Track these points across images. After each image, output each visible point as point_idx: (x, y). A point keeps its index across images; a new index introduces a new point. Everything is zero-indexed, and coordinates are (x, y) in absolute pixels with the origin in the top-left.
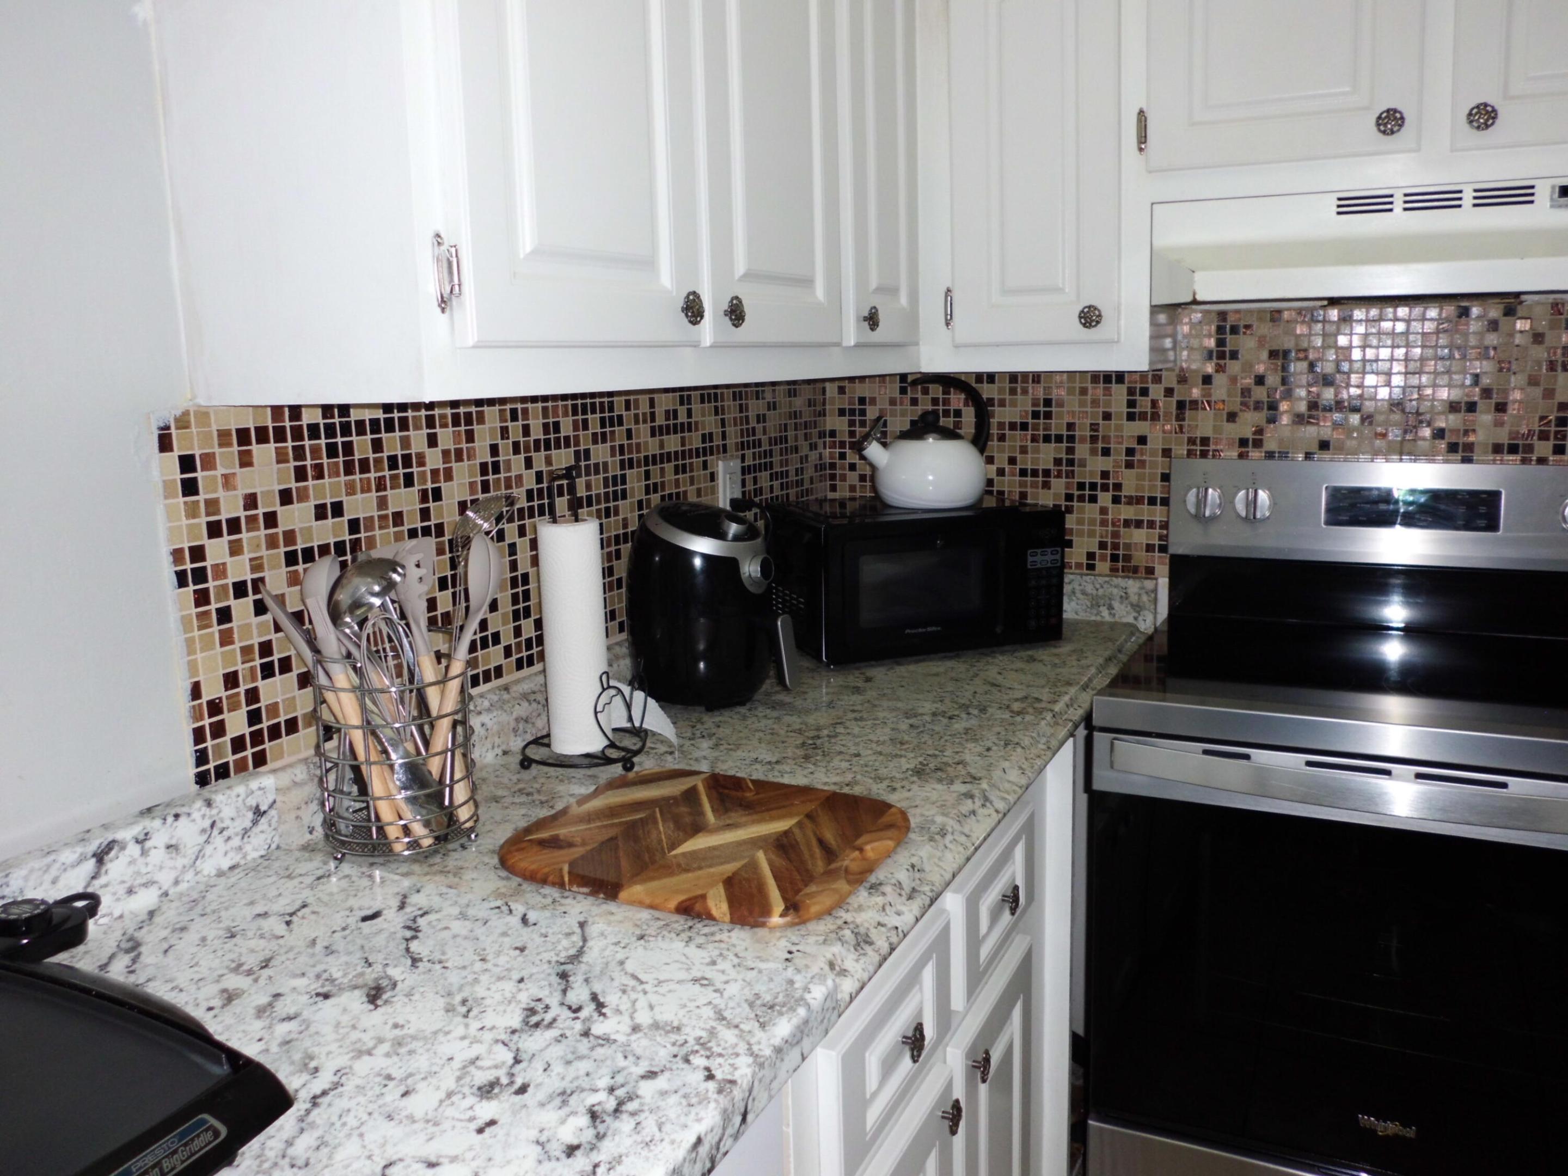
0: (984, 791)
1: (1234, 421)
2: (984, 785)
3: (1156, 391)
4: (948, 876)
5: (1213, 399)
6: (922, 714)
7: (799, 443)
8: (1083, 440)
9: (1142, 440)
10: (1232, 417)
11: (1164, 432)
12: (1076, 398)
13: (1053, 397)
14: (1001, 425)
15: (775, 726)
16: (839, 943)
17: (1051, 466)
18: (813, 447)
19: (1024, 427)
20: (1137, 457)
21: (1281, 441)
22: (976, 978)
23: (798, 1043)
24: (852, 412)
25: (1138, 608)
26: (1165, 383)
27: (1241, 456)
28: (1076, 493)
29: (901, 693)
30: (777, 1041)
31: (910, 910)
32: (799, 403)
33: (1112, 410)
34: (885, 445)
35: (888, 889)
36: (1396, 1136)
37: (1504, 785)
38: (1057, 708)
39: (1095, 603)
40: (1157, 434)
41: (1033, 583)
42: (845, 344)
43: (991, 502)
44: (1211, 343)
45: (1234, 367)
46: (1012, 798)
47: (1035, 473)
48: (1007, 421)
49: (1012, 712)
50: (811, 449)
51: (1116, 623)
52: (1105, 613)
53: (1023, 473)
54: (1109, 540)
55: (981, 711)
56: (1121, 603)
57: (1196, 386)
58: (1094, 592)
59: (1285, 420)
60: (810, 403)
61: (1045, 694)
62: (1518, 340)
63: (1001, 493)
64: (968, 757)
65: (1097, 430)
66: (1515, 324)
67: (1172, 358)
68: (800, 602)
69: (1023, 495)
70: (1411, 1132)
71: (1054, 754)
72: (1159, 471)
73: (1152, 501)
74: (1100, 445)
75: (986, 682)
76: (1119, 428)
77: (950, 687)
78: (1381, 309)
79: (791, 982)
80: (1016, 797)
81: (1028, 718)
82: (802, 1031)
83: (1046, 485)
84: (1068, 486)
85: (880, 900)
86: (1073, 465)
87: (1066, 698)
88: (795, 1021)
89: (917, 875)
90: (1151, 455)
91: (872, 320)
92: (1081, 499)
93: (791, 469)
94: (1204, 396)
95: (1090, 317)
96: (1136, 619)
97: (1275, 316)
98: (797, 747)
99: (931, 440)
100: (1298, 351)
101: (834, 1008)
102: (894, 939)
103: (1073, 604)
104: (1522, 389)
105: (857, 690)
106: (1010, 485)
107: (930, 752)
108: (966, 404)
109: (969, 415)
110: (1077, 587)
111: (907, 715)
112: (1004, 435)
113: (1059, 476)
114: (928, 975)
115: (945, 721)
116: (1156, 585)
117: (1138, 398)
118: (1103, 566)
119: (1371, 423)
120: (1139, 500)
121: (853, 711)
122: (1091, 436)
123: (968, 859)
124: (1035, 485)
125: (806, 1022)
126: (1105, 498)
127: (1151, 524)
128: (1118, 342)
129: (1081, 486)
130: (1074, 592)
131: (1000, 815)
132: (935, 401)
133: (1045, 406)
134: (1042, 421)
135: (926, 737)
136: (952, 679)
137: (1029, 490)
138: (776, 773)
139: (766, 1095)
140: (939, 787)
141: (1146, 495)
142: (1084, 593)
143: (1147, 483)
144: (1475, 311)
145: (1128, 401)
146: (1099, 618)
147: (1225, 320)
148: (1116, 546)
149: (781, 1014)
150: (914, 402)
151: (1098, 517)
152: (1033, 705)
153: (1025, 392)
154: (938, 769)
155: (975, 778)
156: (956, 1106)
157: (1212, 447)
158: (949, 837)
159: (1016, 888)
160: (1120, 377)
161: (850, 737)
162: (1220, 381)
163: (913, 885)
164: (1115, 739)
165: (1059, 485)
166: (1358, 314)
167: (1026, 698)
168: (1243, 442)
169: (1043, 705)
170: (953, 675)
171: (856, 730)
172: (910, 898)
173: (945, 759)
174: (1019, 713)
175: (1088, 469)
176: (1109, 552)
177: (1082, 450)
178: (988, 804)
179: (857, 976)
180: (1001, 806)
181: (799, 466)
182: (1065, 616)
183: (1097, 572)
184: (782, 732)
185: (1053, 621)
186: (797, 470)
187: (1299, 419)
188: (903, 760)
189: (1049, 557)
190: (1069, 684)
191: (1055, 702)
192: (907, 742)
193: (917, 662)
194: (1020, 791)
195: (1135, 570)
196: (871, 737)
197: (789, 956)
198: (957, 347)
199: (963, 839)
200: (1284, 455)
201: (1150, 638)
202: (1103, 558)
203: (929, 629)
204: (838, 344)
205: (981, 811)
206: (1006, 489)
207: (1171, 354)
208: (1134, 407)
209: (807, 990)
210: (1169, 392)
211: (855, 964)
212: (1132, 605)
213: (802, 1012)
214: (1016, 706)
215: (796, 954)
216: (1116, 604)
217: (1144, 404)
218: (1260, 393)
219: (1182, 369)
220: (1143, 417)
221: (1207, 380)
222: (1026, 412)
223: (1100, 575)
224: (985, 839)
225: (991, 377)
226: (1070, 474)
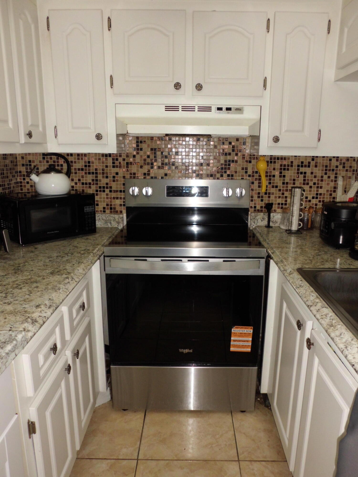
0: (72, 276)
1: (142, 168)
2: (72, 275)
3: (120, 159)
4: (61, 301)
5: (136, 162)
6: (53, 257)
7: (8, 175)
8: (100, 173)
9: (117, 174)
10: (141, 167)
11: (123, 171)
12: (97, 161)
13: (91, 161)
14: (75, 169)
15: (5, 265)
16: (27, 323)
17: (91, 181)
18: (13, 176)
19: (82, 170)
20: (116, 178)
21: (155, 174)
22: (73, 330)
23: (14, 351)
24: (27, 165)
25: (118, 223)
26: (123, 157)
27: (144, 178)
28: (99, 189)
29: (47, 251)
30: (7, 351)
31: (49, 312)
32: (7, 162)
33: (108, 165)
34: (37, 175)
35: (42, 306)
36: (188, 352)
37: (208, 261)
38: (94, 252)
39: (106, 222)
40: (122, 171)
41: (86, 217)
42: (21, 142)
43: (73, 192)
44: (135, 146)
45: (141, 153)
46: (80, 278)
47: (86, 184)
48: (77, 168)
49: (81, 254)
50: (13, 177)
51: (112, 227)
52: (109, 224)
53: (83, 184)
54: (109, 203)
55: (71, 254)
56: (114, 222)
57: (131, 158)
58: (106, 219)
59: (155, 167)
60: (12, 162)
61: (91, 248)
62: (211, 147)
63: (76, 190)
64: (67, 267)
65: (104, 171)
66: (210, 143)
67: (124, 150)
68: (11, 226)
69: (83, 190)
70: (191, 351)
71: (93, 265)
72: (122, 183)
73: (121, 191)
74: (105, 175)
75: (73, 246)
76: (110, 170)
77: (62, 248)
78: (179, 138)
79: (11, 335)
80: (82, 277)
81: (85, 255)
82: (15, 347)
83: (90, 187)
84: (96, 187)
85: (40, 309)
86: (97, 181)
87: (97, 249)
88: (12, 345)
89: (51, 301)
90: (119, 178)
91: (30, 135)
92: (100, 191)
93: (6, 183)
94: (133, 161)
95: (99, 137)
96: (118, 226)
97: (152, 138)
98: (12, 270)
99: (52, 174)
100: (158, 149)
101: (25, 340)
102: (45, 320)
103: (100, 223)
104: (213, 160)
105: (32, 252)
106: (79, 187)
107: (56, 267)
108: (64, 162)
109: (65, 166)
110: (101, 218)
111: (49, 258)
112: (76, 172)
113: (93, 184)
114: (57, 330)
115: (60, 258)
116: (123, 216)
117: (115, 161)
118: (108, 211)
119: (177, 169)
120: (117, 191)
121: (31, 258)
122: (102, 172)
123: (67, 296)
124: (86, 187)
125: (16, 345)
126: (107, 191)
127: (121, 198)
128: (107, 145)
129: (100, 187)
130: (100, 219)
131: (77, 283)
132: (54, 162)
133: (88, 163)
134: (87, 168)
135: (54, 263)
136: (63, 246)
137: (85, 189)
138: (5, 278)
139: (4, 367)
140: (58, 277)
141: (119, 190)
142: (103, 219)
143: (119, 186)
144: (202, 139)
145: (113, 162)
146: (107, 226)
147: (138, 139)
148: (111, 205)
149: (8, 344)
150: (47, 162)
151: (106, 196)
152: (87, 251)
153: (82, 159)
154: (58, 272)
155: (69, 273)
156: (69, 366)
157: (136, 175)
158: (61, 290)
159: (84, 303)
160: (110, 155)
161: (30, 266)
162: (138, 157)
163: (50, 304)
164: (111, 259)
165: (94, 187)
166: (173, 139)
167: (85, 250)
168: (145, 174)
169: (90, 251)
170: (63, 245)
171: (32, 263)
172: (49, 308)
173: (60, 269)
174: (83, 254)
175: (102, 182)
176: (109, 207)
177: (100, 177)
178: (73, 280)
179: (33, 331)
180: (77, 280)
181: (9, 182)
182: (97, 226)
183: (106, 213)
184: (7, 266)
185: (93, 227)
186: (8, 184)
187: (159, 167)
188: (47, 270)
189: (91, 209)
190: (98, 245)
191: (93, 250)
192: (49, 265)
193: (52, 242)
194: (83, 276)
195: (117, 212)
196: (37, 265)
197: (11, 329)
198: (59, 144)
199: (66, 290)
200: (156, 178)
201: (122, 231)
202: (108, 209)
203: (55, 232)
204: (18, 142)
205: (71, 282)
206: (78, 189)
207: (124, 148)
208: (114, 164)
209: (16, 336)
210: (124, 160)
211: (32, 328)
212: (117, 222)
213: (15, 342)
214: (82, 252)
215: (13, 328)
216: (112, 222)
217: (117, 163)
218: (148, 160)
219: (127, 153)
220: (117, 167)
221: (134, 156)
222: (83, 165)
223: (107, 214)
224: (72, 289)
225: (72, 155)
226: (97, 184)
